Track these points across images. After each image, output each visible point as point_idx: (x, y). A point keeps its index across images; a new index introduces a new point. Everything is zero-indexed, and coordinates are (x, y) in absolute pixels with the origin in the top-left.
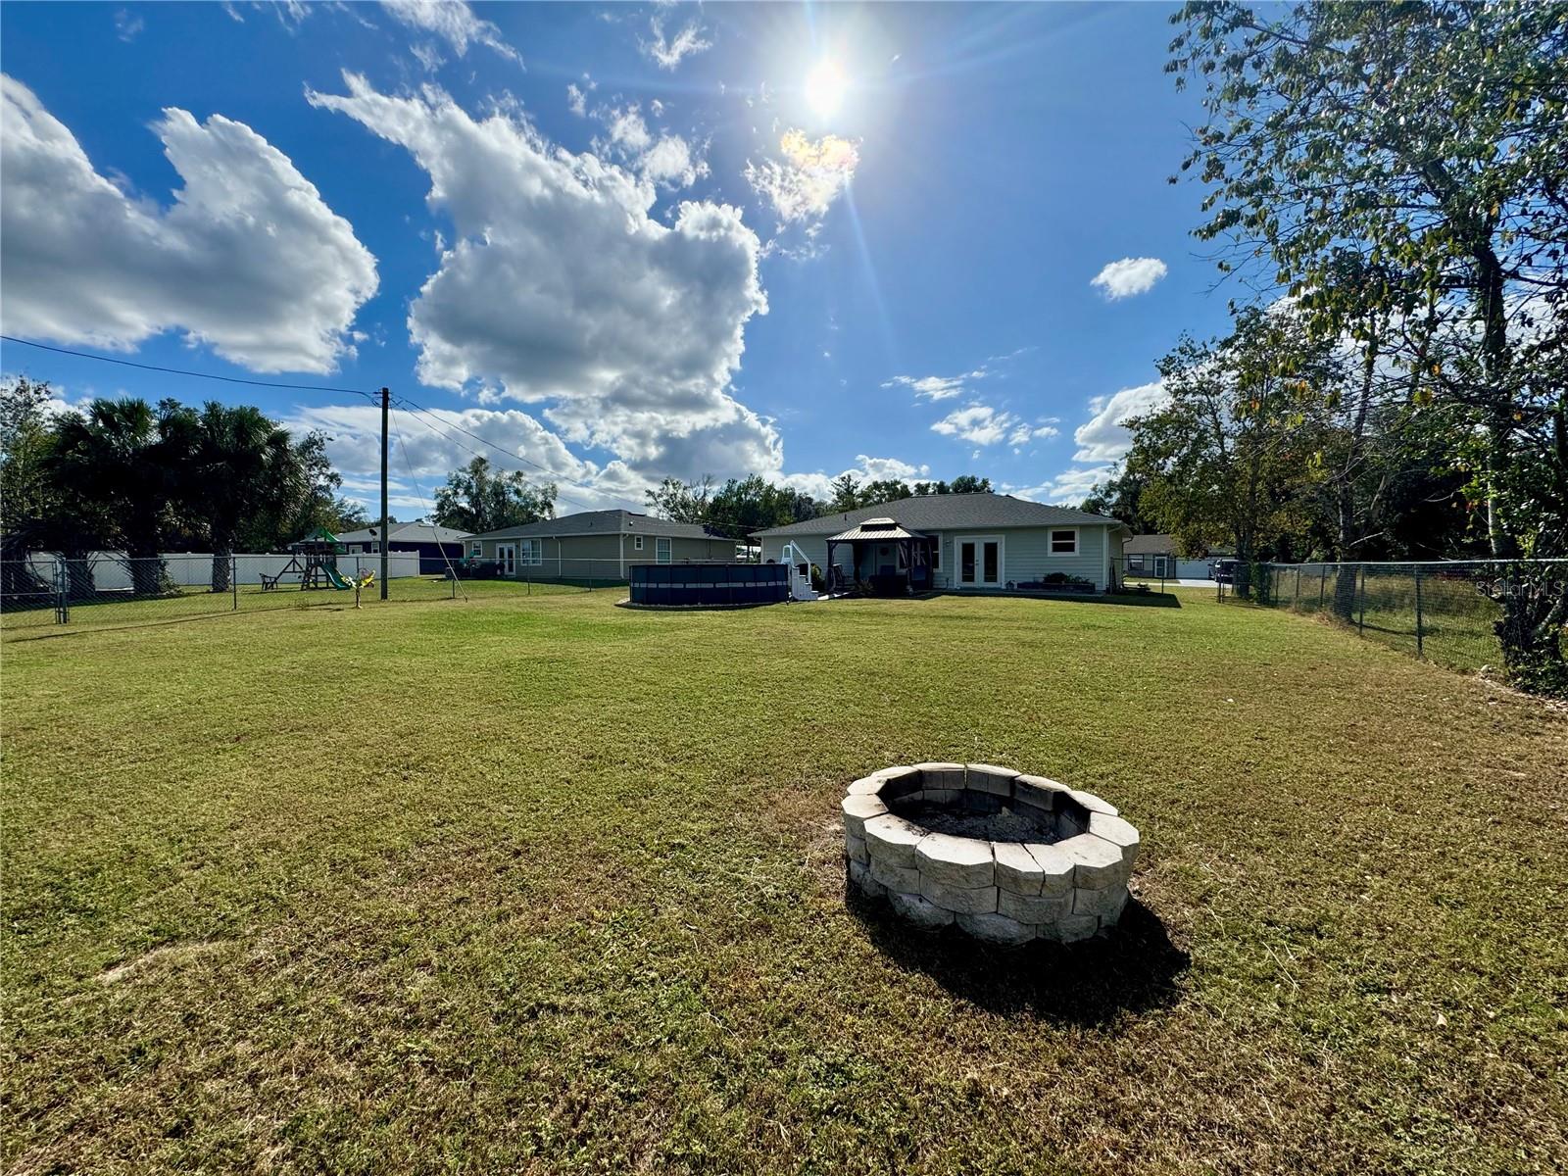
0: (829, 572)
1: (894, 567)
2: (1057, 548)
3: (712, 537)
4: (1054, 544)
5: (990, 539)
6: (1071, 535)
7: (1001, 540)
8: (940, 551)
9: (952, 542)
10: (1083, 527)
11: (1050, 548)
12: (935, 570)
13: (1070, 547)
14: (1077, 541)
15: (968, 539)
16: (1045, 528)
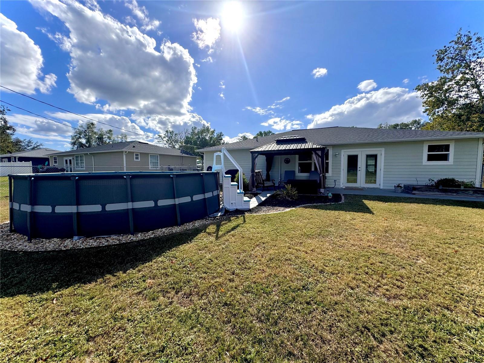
0: (253, 175)
1: (294, 172)
2: (431, 158)
3: (184, 155)
4: (429, 155)
5: (372, 151)
6: (447, 148)
7: (381, 153)
8: (330, 161)
9: (340, 154)
10: (457, 140)
11: (425, 157)
12: (327, 175)
13: (445, 158)
14: (451, 153)
15: (353, 152)
16: (422, 142)
